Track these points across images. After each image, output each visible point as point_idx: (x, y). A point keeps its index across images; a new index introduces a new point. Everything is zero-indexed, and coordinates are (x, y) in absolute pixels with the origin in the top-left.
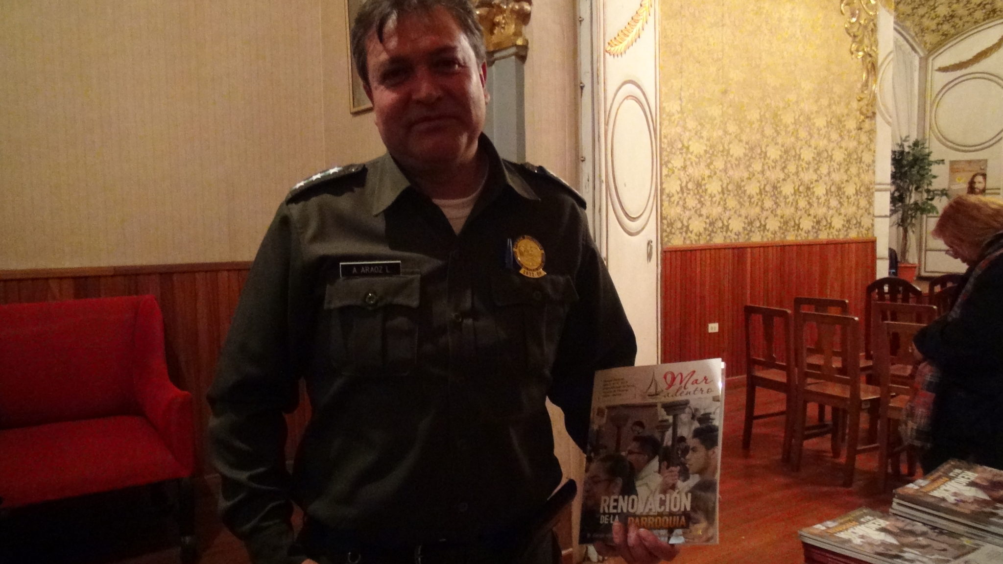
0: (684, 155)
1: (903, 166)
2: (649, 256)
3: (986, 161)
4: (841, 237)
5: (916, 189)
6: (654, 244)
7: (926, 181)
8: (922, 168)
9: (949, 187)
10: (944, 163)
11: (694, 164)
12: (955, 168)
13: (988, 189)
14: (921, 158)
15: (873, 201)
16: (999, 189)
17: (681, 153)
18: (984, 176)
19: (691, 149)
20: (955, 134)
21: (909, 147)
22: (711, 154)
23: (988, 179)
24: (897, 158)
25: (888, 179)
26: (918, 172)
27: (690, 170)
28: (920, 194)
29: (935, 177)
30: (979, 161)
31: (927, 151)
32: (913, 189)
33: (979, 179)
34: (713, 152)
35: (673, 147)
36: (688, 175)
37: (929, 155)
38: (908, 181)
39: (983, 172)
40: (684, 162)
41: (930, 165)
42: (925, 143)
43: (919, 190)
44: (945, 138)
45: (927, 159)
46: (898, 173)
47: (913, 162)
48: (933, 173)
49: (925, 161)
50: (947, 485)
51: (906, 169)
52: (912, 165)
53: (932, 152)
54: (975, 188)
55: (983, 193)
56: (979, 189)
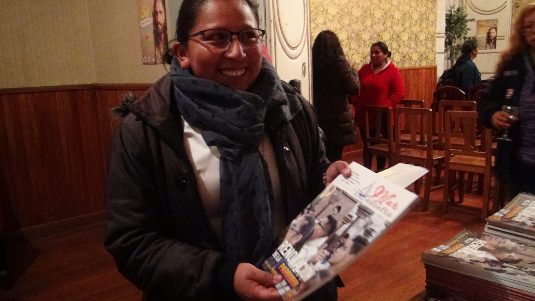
0: (325, 15)
1: (451, 23)
2: (304, 73)
3: (497, 20)
4: (417, 65)
6: (307, 66)
7: (464, 32)
8: (462, 24)
9: (476, 36)
10: (474, 21)
12: (480, 25)
13: (498, 37)
14: (461, 17)
15: (435, 44)
16: (504, 36)
17: (323, 14)
18: (496, 29)
19: (329, 11)
20: (480, 5)
21: (455, 12)
23: (498, 30)
24: (448, 18)
25: (444, 31)
26: (460, 26)
28: (460, 40)
29: (469, 29)
30: (494, 20)
31: (464, 14)
32: (457, 37)
33: (493, 30)
34: (342, 13)
38: (454, 32)
39: (495, 26)
40: (324, 20)
41: (466, 22)
42: (463, 9)
43: (460, 37)
44: (474, 7)
45: (464, 19)
46: (448, 27)
47: (457, 21)
48: (468, 27)
49: (464, 20)
50: (522, 212)
51: (453, 25)
52: (456, 23)
53: (467, 15)
54: (490, 36)
55: (495, 39)
56: (493, 37)
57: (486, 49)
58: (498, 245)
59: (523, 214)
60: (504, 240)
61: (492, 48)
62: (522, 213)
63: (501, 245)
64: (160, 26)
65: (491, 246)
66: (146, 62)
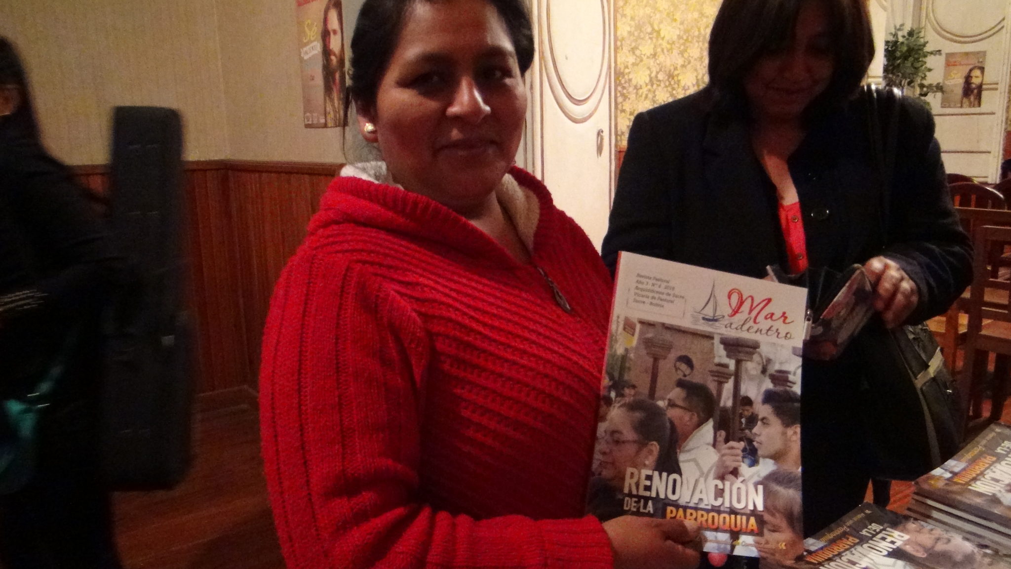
0: (654, 40)
1: (895, 58)
2: (600, 149)
3: (984, 54)
5: (909, 84)
6: (606, 135)
7: (920, 74)
8: (917, 60)
9: (944, 83)
10: (940, 54)
11: (665, 51)
12: (951, 61)
13: (985, 84)
14: (916, 48)
16: (997, 84)
17: (651, 38)
18: (982, 69)
19: (662, 34)
20: (953, 24)
21: (904, 37)
22: (686, 40)
23: (986, 73)
24: (890, 49)
25: (881, 72)
26: (912, 64)
27: (661, 58)
28: (912, 89)
29: (930, 70)
30: (978, 53)
31: (922, 40)
32: (906, 84)
33: (977, 73)
34: (688, 37)
35: (641, 31)
36: (658, 64)
37: (924, 45)
38: (900, 74)
39: (980, 65)
40: (654, 49)
41: (925, 56)
42: (920, 32)
43: (912, 84)
44: (941, 28)
45: (922, 50)
46: (891, 66)
47: (907, 54)
48: (928, 65)
49: (920, 52)
50: (994, 470)
51: (899, 61)
52: (905, 57)
53: (927, 42)
54: (971, 83)
55: (980, 88)
56: (975, 84)
57: (961, 107)
58: (933, 547)
59: (997, 476)
60: (950, 535)
61: (974, 106)
62: (994, 472)
63: (940, 547)
64: (333, 58)
65: (919, 548)
66: (310, 122)
